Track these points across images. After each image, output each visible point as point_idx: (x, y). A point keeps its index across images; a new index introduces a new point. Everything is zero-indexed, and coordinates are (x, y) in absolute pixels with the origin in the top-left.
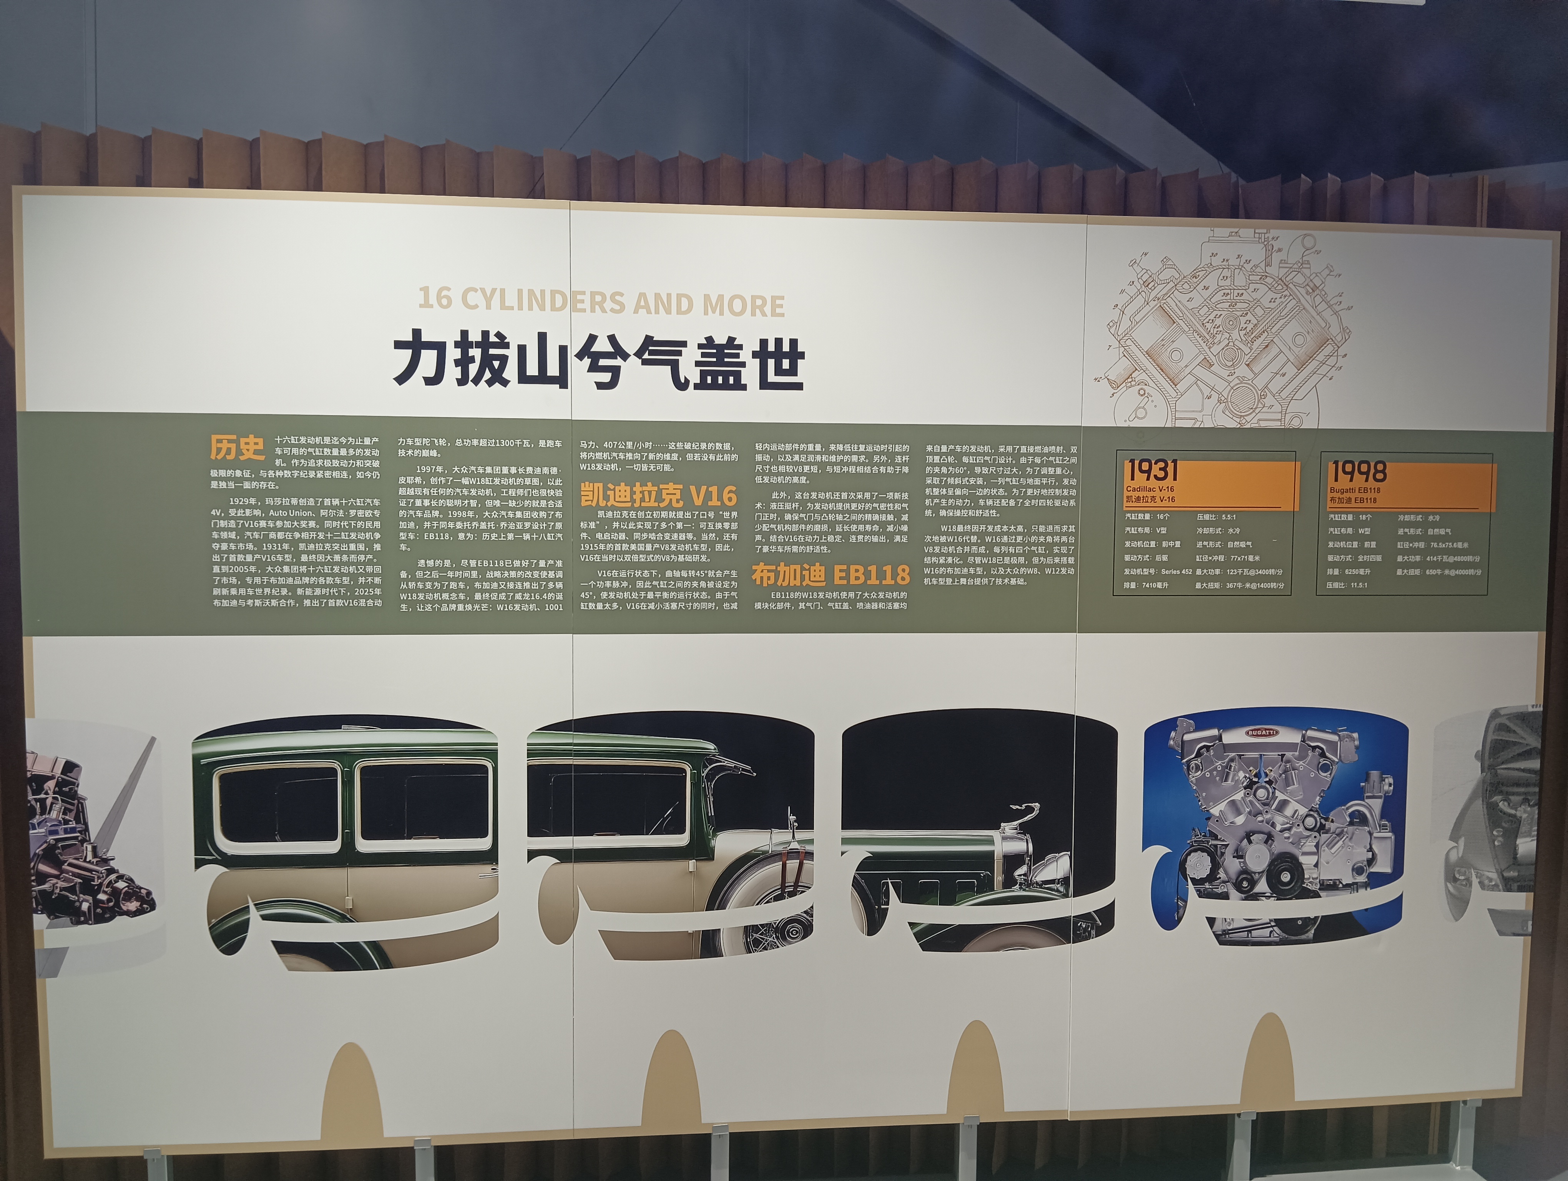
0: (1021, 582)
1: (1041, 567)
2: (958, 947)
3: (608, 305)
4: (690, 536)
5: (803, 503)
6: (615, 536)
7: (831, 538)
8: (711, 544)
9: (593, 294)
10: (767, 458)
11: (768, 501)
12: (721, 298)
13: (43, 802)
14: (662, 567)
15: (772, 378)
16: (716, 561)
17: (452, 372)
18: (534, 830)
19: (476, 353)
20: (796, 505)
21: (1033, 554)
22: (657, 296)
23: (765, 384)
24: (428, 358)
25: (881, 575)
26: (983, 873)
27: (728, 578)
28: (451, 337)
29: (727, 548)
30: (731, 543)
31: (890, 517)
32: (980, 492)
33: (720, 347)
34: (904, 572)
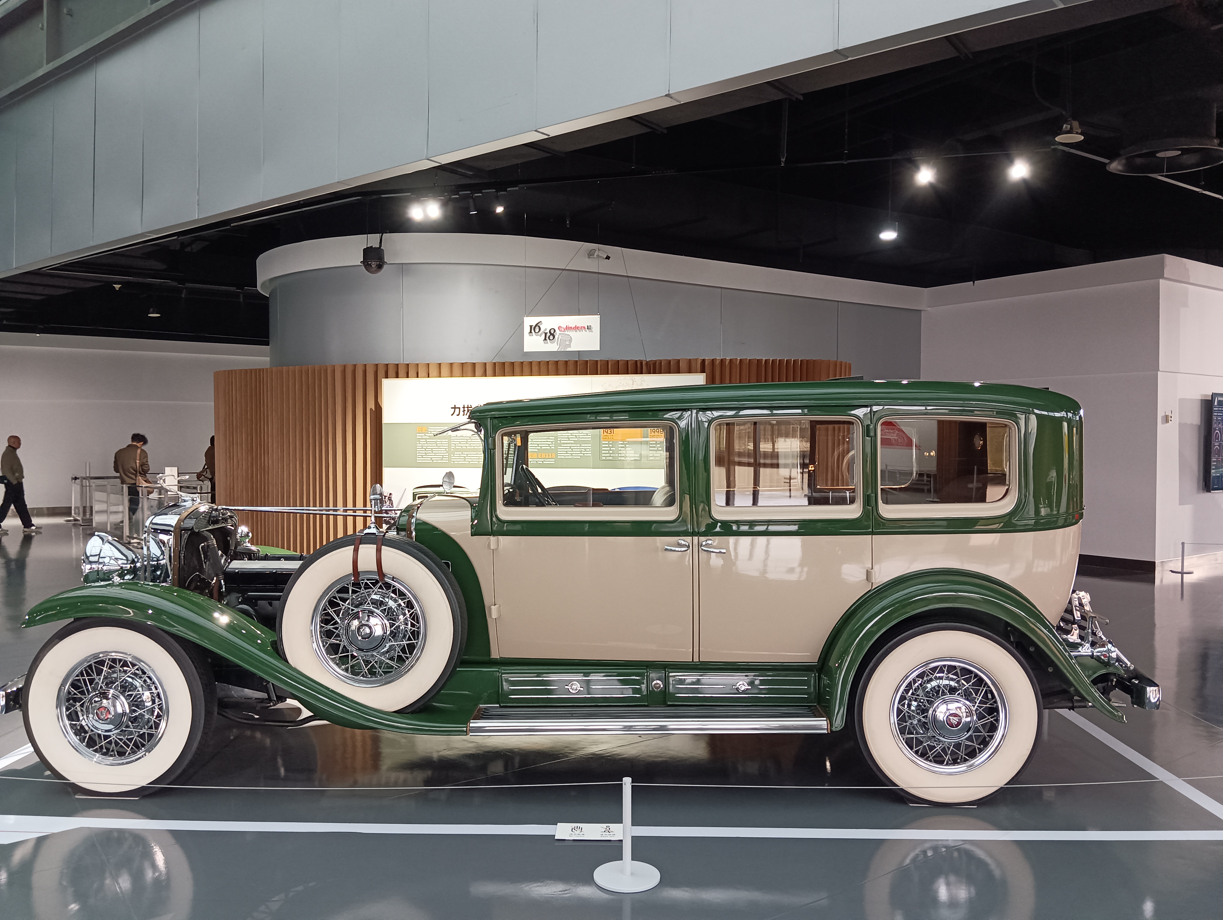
0: (579, 459)
1: (584, 454)
7: (538, 448)
17: (462, 413)
19: (466, 409)
21: (582, 451)
24: (457, 410)
25: (549, 456)
28: (461, 407)
31: (551, 443)
34: (554, 455)
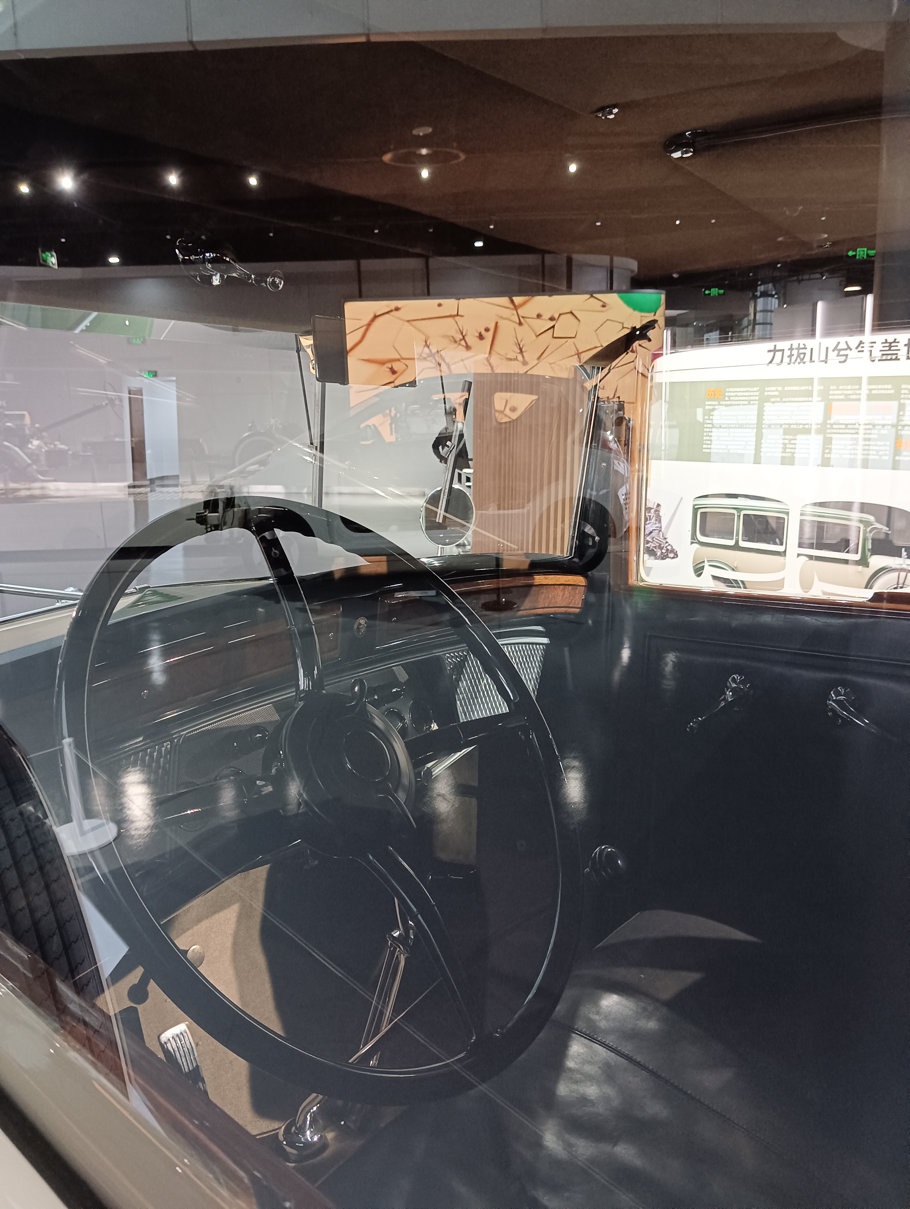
10: (906, 391)
13: (650, 516)
17: (786, 359)
18: (800, 546)
19: (795, 352)
23: (908, 358)
24: (779, 355)
27: (885, 445)
33: (890, 343)
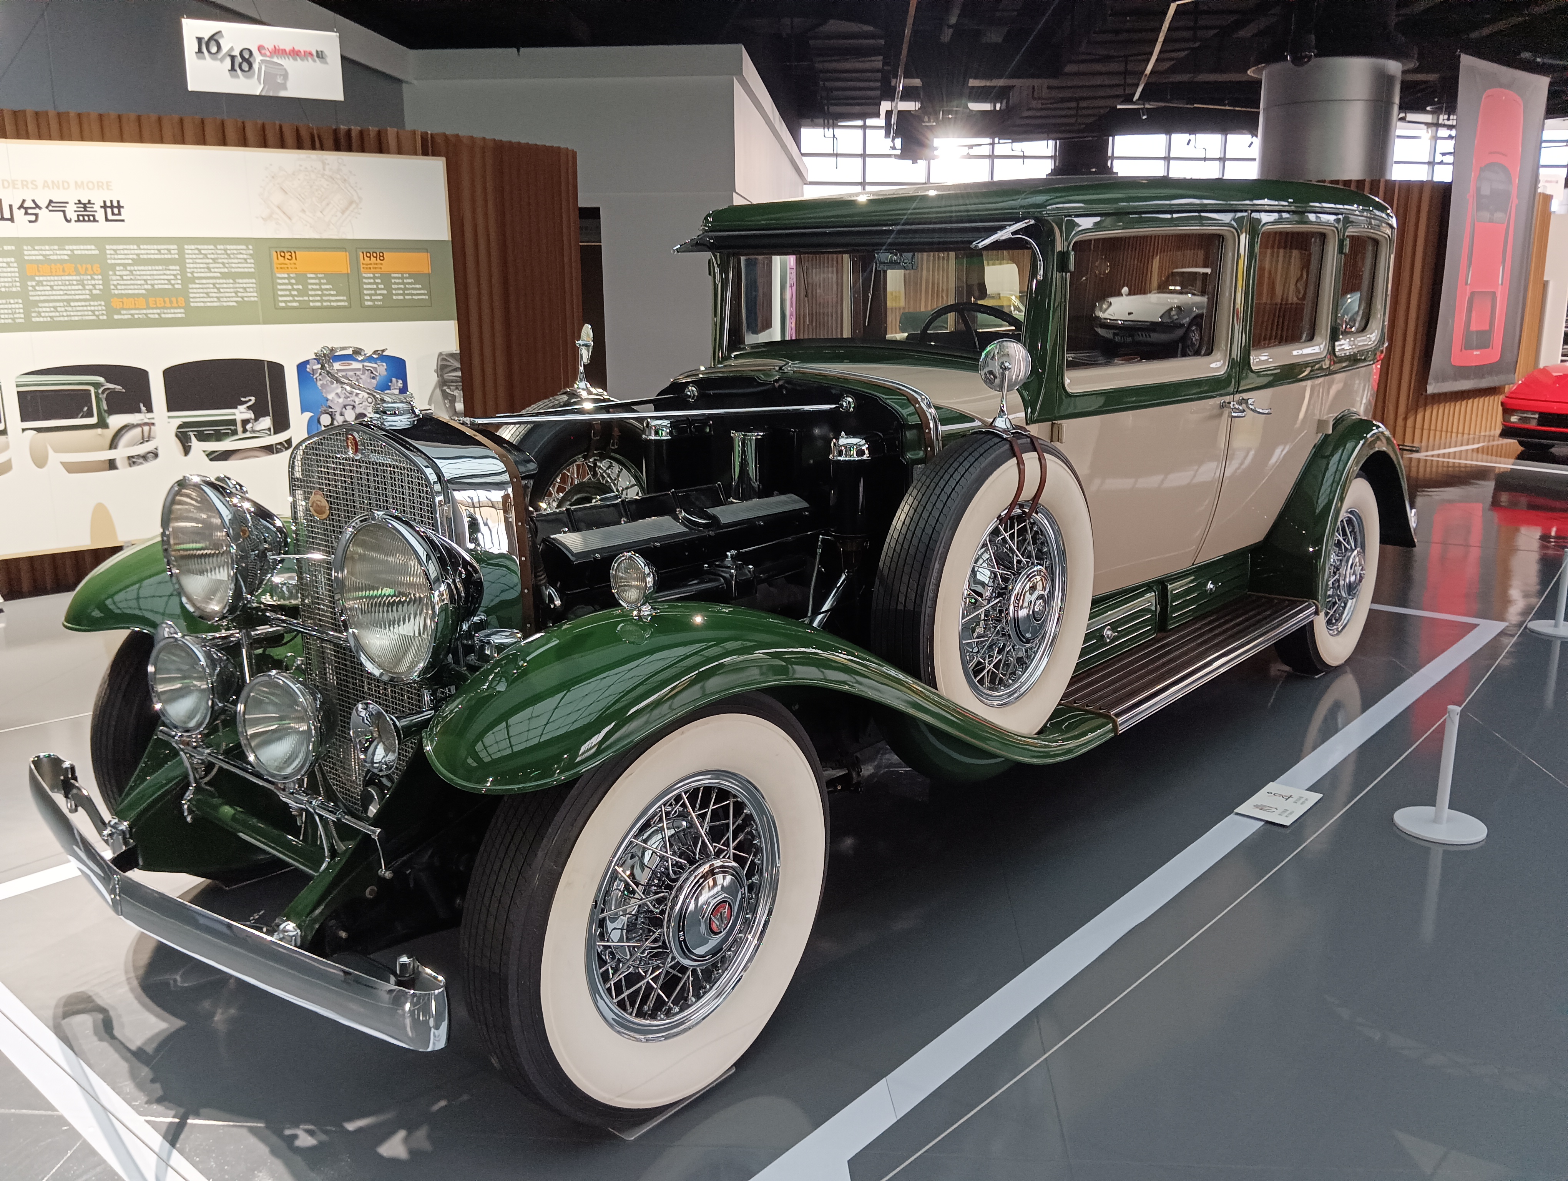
0: (235, 304)
1: (242, 297)
2: (226, 459)
3: (30, 185)
4: (80, 287)
5: (131, 271)
6: (45, 288)
8: (90, 290)
9: (22, 181)
10: (112, 252)
11: (114, 270)
12: (82, 182)
14: (68, 301)
15: (110, 217)
16: (94, 298)
18: (23, 420)
20: (128, 273)
21: (238, 292)
22: (53, 182)
23: (107, 220)
25: (171, 302)
26: (233, 428)
27: (100, 305)
29: (98, 292)
30: (100, 290)
31: (172, 277)
32: (211, 266)
33: (84, 204)
34: (181, 301)
